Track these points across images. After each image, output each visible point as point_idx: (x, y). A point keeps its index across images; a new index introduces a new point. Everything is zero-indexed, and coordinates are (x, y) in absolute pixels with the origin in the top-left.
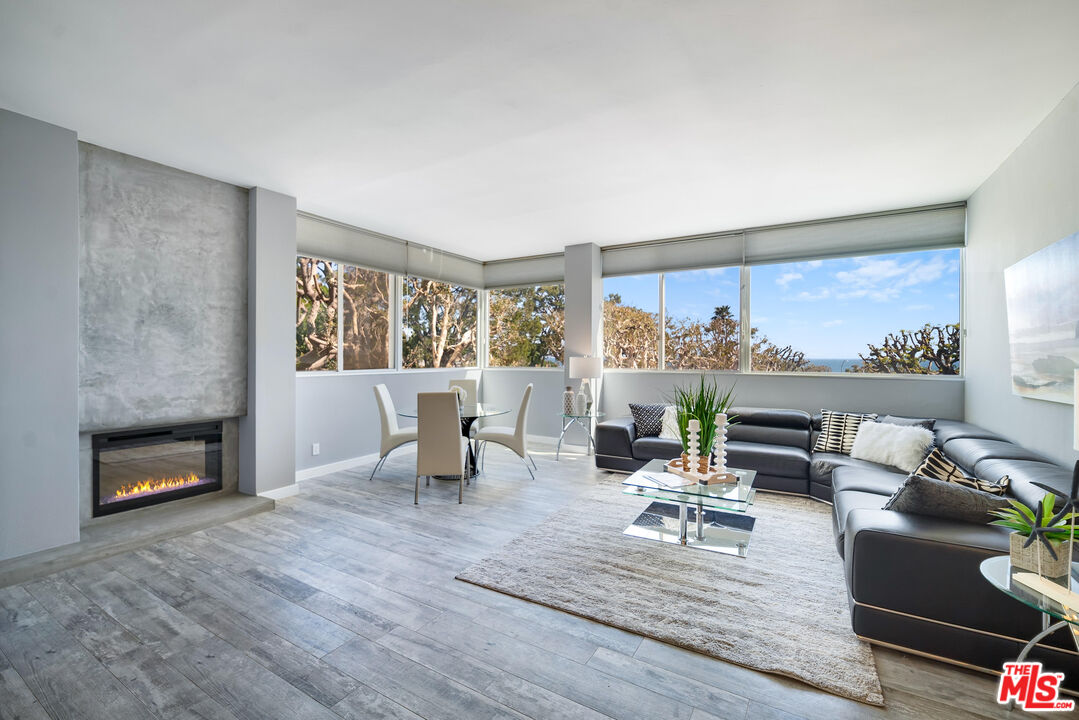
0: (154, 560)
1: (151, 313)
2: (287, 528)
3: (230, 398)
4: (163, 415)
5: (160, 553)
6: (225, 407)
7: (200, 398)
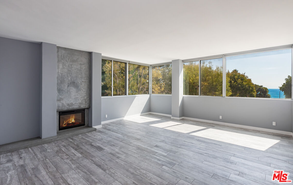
0: (71, 140)
1: (70, 84)
2: (99, 135)
3: (87, 103)
4: (73, 107)
5: (72, 139)
6: (86, 105)
7: (80, 103)
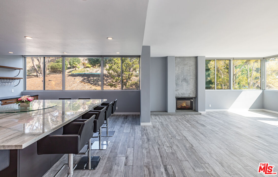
1: (183, 80)
2: (203, 118)
3: (194, 94)
4: (184, 96)
6: (193, 95)
7: (189, 93)
